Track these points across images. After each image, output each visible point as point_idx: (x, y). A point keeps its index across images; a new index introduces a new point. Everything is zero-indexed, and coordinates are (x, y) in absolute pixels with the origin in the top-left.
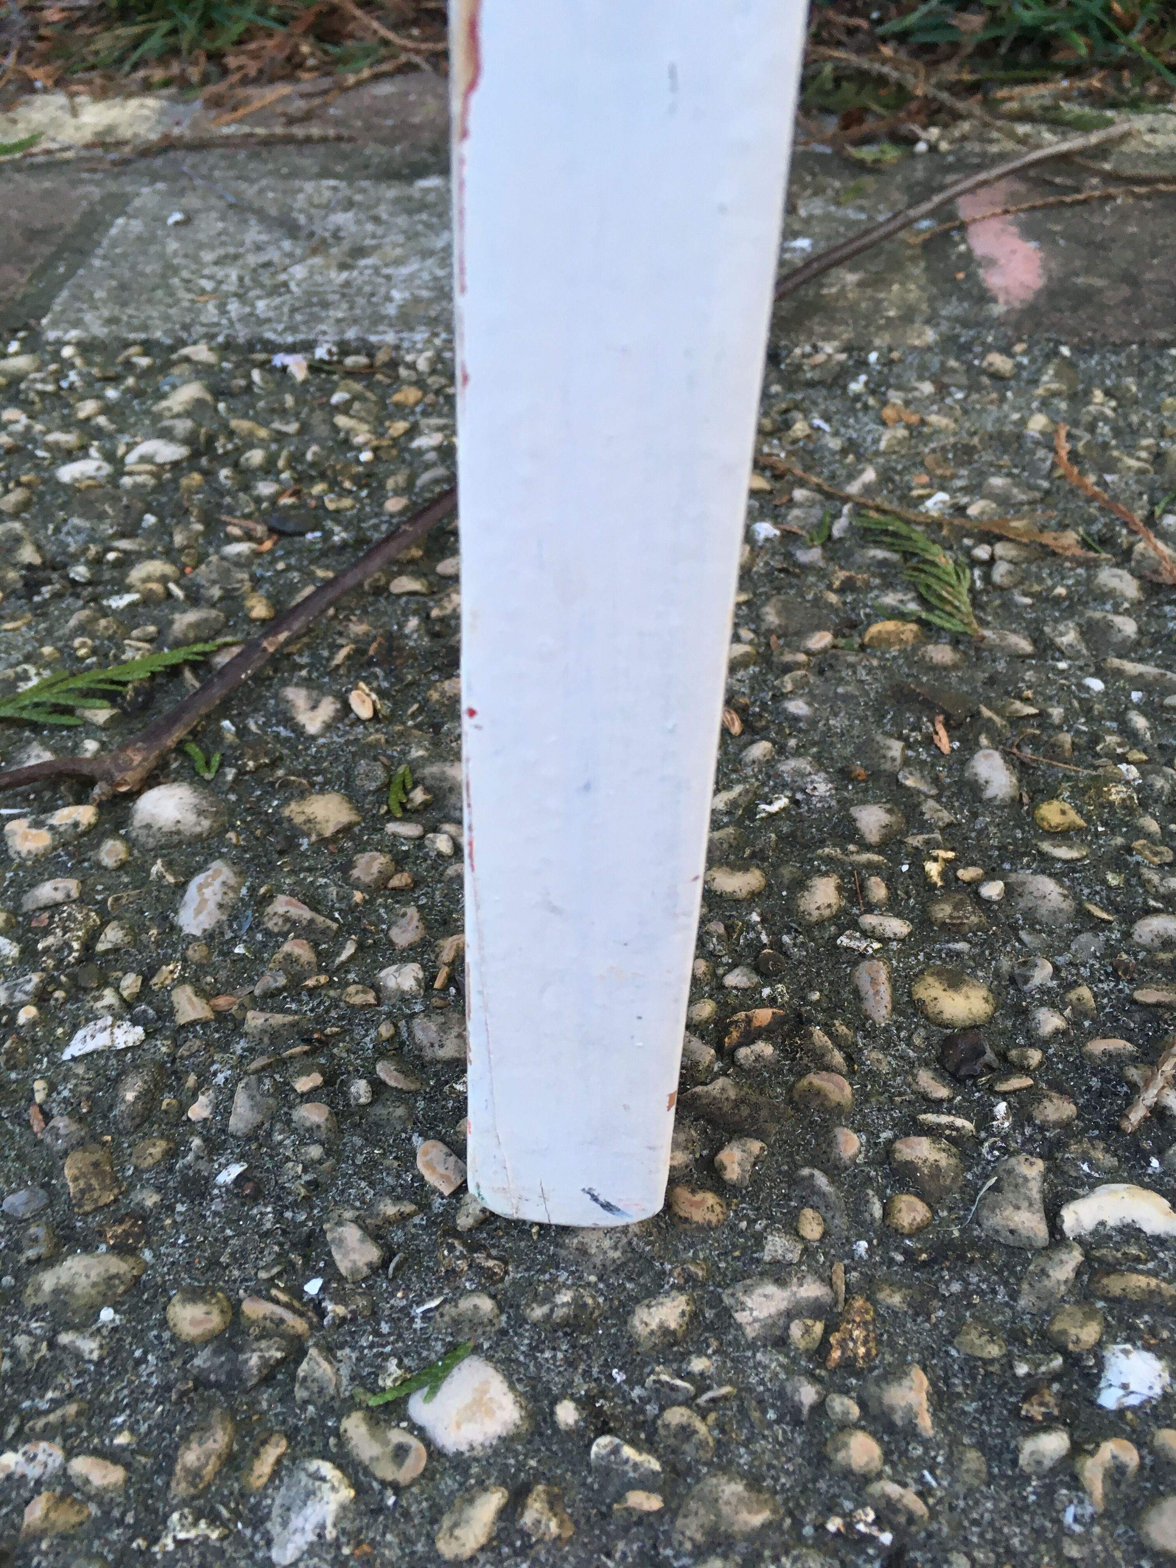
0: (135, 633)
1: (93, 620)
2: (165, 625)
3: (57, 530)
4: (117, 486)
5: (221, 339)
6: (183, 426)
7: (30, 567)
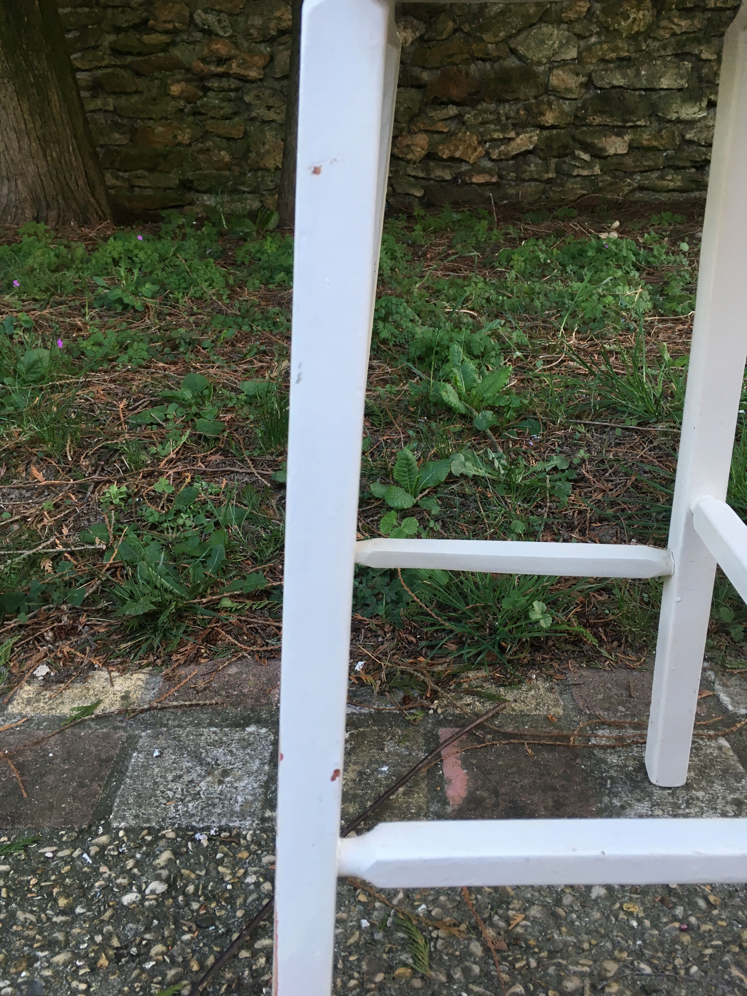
0: (155, 980)
1: (140, 974)
2: (164, 976)
3: (124, 928)
4: (143, 906)
5: (176, 826)
6: (165, 873)
7: (117, 949)
